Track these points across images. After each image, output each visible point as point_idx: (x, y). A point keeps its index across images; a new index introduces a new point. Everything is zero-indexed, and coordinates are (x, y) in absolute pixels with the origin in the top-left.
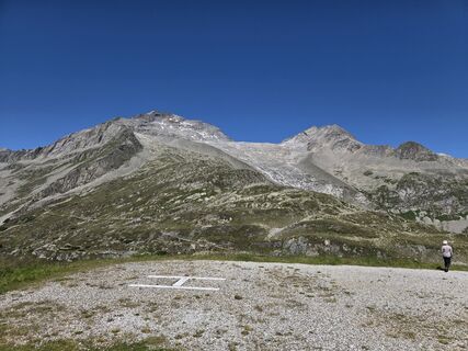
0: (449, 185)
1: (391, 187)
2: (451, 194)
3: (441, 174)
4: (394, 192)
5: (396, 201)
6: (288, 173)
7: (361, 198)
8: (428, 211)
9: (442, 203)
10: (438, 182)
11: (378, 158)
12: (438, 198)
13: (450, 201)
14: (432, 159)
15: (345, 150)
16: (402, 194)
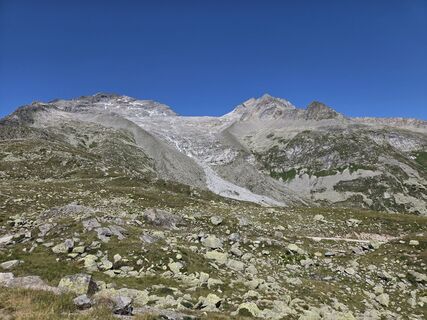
0: (334, 141)
1: (281, 146)
2: (334, 149)
3: (331, 130)
4: (282, 151)
5: (282, 160)
6: (199, 141)
7: (251, 159)
8: (309, 168)
9: (324, 158)
10: (325, 138)
11: (291, 121)
12: (321, 154)
13: (331, 157)
14: (331, 117)
15: (271, 117)
16: (290, 153)
